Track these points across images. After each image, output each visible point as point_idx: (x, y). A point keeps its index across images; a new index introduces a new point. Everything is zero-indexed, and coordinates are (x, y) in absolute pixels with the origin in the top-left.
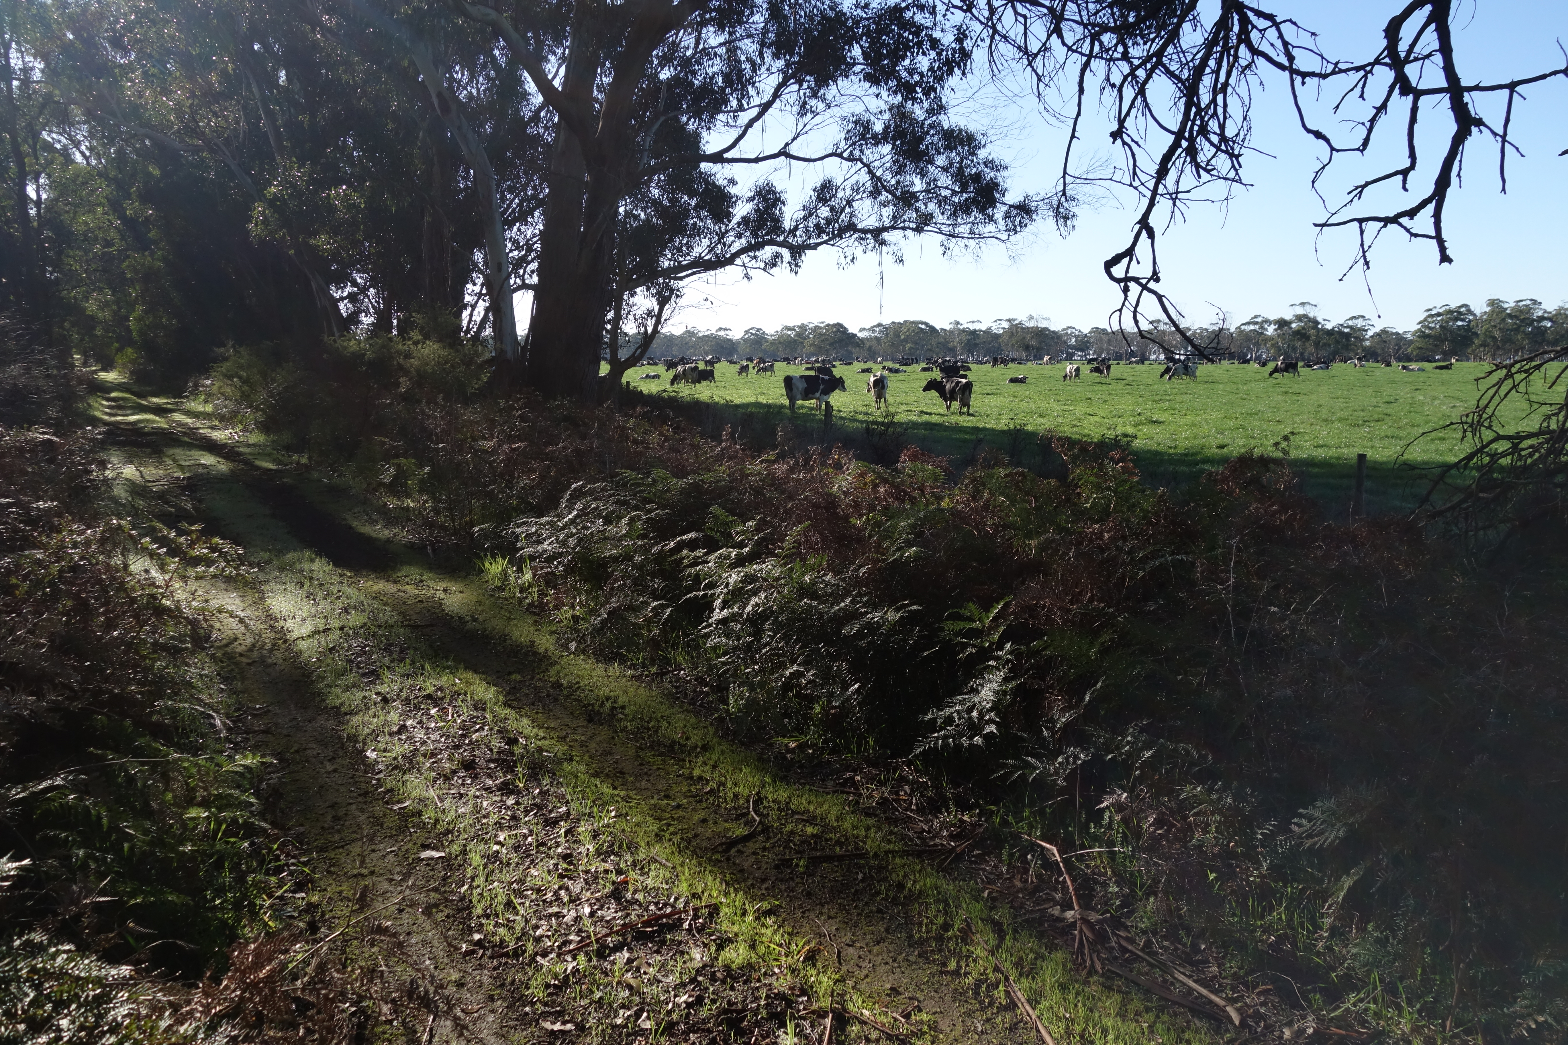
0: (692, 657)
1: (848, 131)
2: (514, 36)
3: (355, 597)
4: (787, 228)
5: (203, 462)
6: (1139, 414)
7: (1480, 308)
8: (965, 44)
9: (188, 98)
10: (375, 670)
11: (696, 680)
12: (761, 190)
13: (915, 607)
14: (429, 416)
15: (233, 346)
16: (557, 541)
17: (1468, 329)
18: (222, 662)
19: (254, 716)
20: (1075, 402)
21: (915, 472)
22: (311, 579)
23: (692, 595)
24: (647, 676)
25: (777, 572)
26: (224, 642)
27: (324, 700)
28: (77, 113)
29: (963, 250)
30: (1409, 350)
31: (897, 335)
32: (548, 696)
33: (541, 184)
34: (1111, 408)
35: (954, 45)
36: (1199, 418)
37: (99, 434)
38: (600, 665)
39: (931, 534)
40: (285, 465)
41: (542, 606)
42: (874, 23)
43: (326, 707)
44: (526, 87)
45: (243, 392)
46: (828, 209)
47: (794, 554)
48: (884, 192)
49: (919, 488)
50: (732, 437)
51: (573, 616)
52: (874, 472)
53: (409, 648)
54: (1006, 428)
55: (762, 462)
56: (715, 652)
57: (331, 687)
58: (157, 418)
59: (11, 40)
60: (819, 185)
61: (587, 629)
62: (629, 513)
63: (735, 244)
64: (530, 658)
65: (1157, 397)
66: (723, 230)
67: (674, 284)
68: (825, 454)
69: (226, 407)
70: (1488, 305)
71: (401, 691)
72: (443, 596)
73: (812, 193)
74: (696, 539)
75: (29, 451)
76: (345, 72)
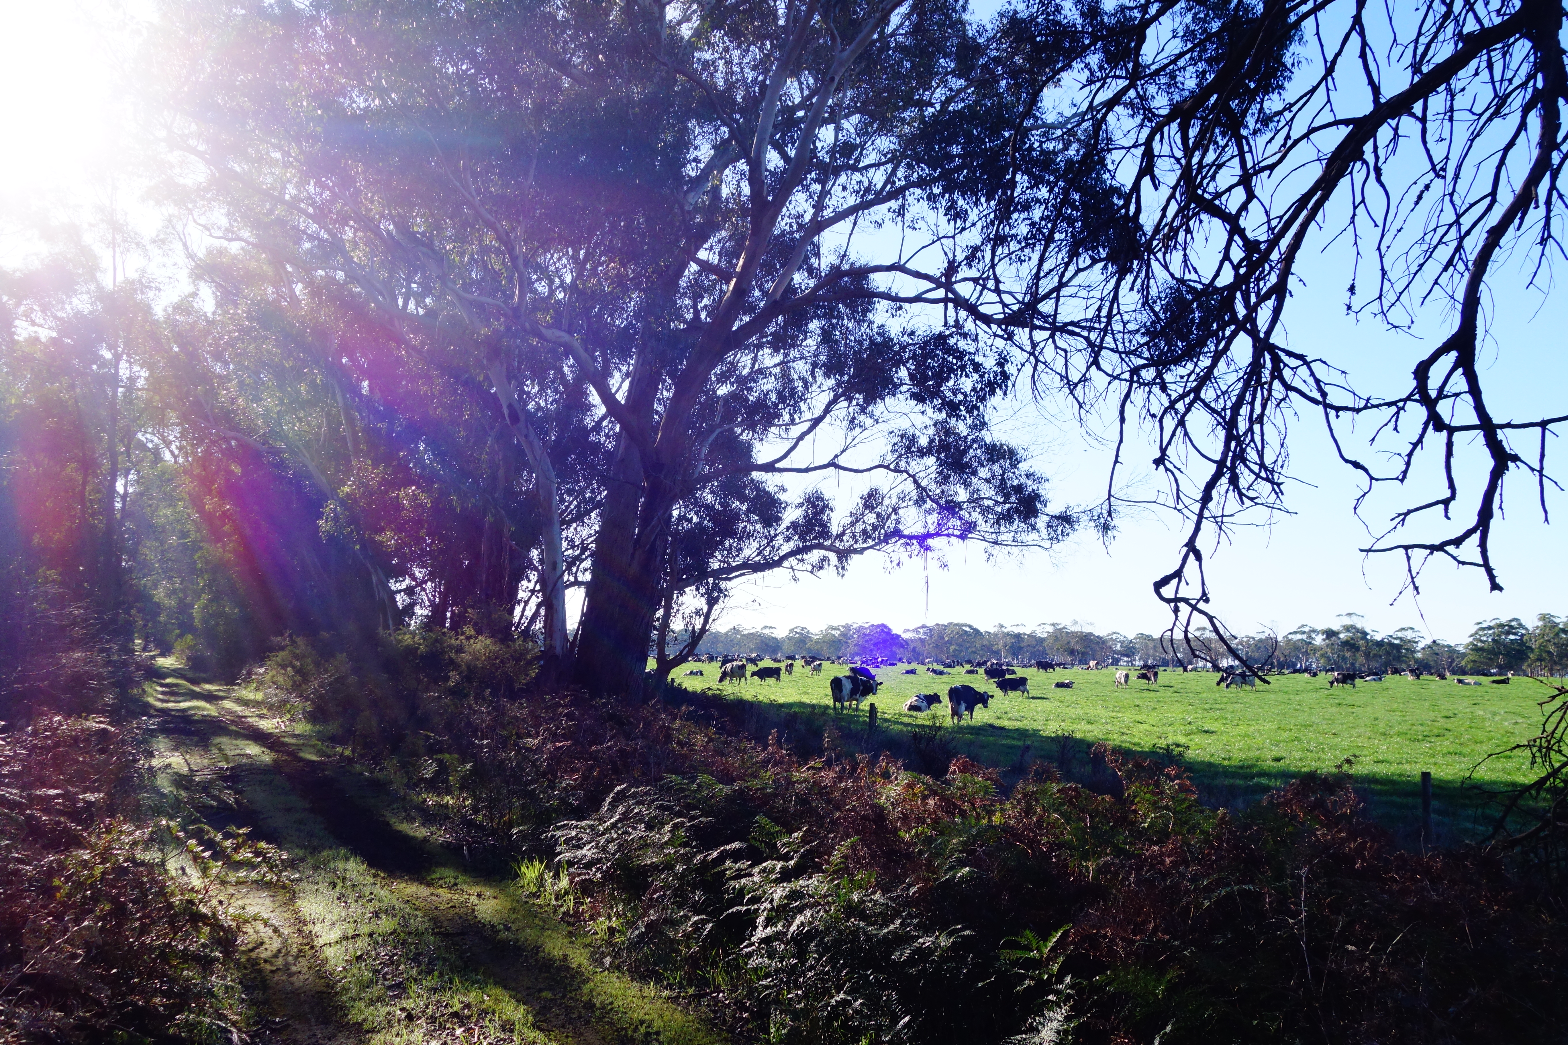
0: (732, 978)
1: (895, 444)
2: (584, 355)
3: (387, 901)
4: (835, 533)
5: (248, 752)
6: (1190, 723)
7: (1531, 622)
8: (1006, 368)
9: (277, 405)
10: (401, 983)
11: (735, 1004)
12: (809, 498)
13: (968, 932)
14: (475, 711)
15: (290, 636)
16: (597, 847)
17: (1521, 642)
18: (246, 968)
19: (273, 1031)
20: (1122, 709)
21: (965, 784)
22: (344, 879)
23: (734, 910)
24: (684, 998)
25: (824, 888)
26: (250, 946)
27: (347, 1015)
28: (172, 416)
29: (1007, 557)
30: (1463, 663)
31: (941, 637)
32: (580, 1017)
33: (598, 488)
34: (1161, 716)
35: (995, 369)
36: (1252, 729)
37: (153, 724)
38: (635, 983)
39: (983, 851)
40: (329, 757)
41: (577, 915)
42: (920, 348)
43: (348, 1023)
44: (590, 399)
45: (295, 682)
46: (874, 515)
47: (840, 869)
48: (928, 501)
49: (969, 801)
50: (779, 743)
51: (609, 928)
52: (923, 783)
53: (438, 959)
54: (1053, 735)
55: (808, 769)
56: (756, 973)
57: (354, 1000)
58: (208, 706)
59: (123, 353)
60: (865, 493)
61: (623, 943)
62: (671, 820)
63: (783, 548)
64: (563, 974)
65: (1207, 706)
66: (772, 533)
67: (723, 584)
68: (872, 763)
69: (276, 695)
70: (1540, 619)
71: (427, 1007)
72: (476, 902)
73: (860, 501)
74: (740, 849)
75: (83, 741)
76: (424, 384)
